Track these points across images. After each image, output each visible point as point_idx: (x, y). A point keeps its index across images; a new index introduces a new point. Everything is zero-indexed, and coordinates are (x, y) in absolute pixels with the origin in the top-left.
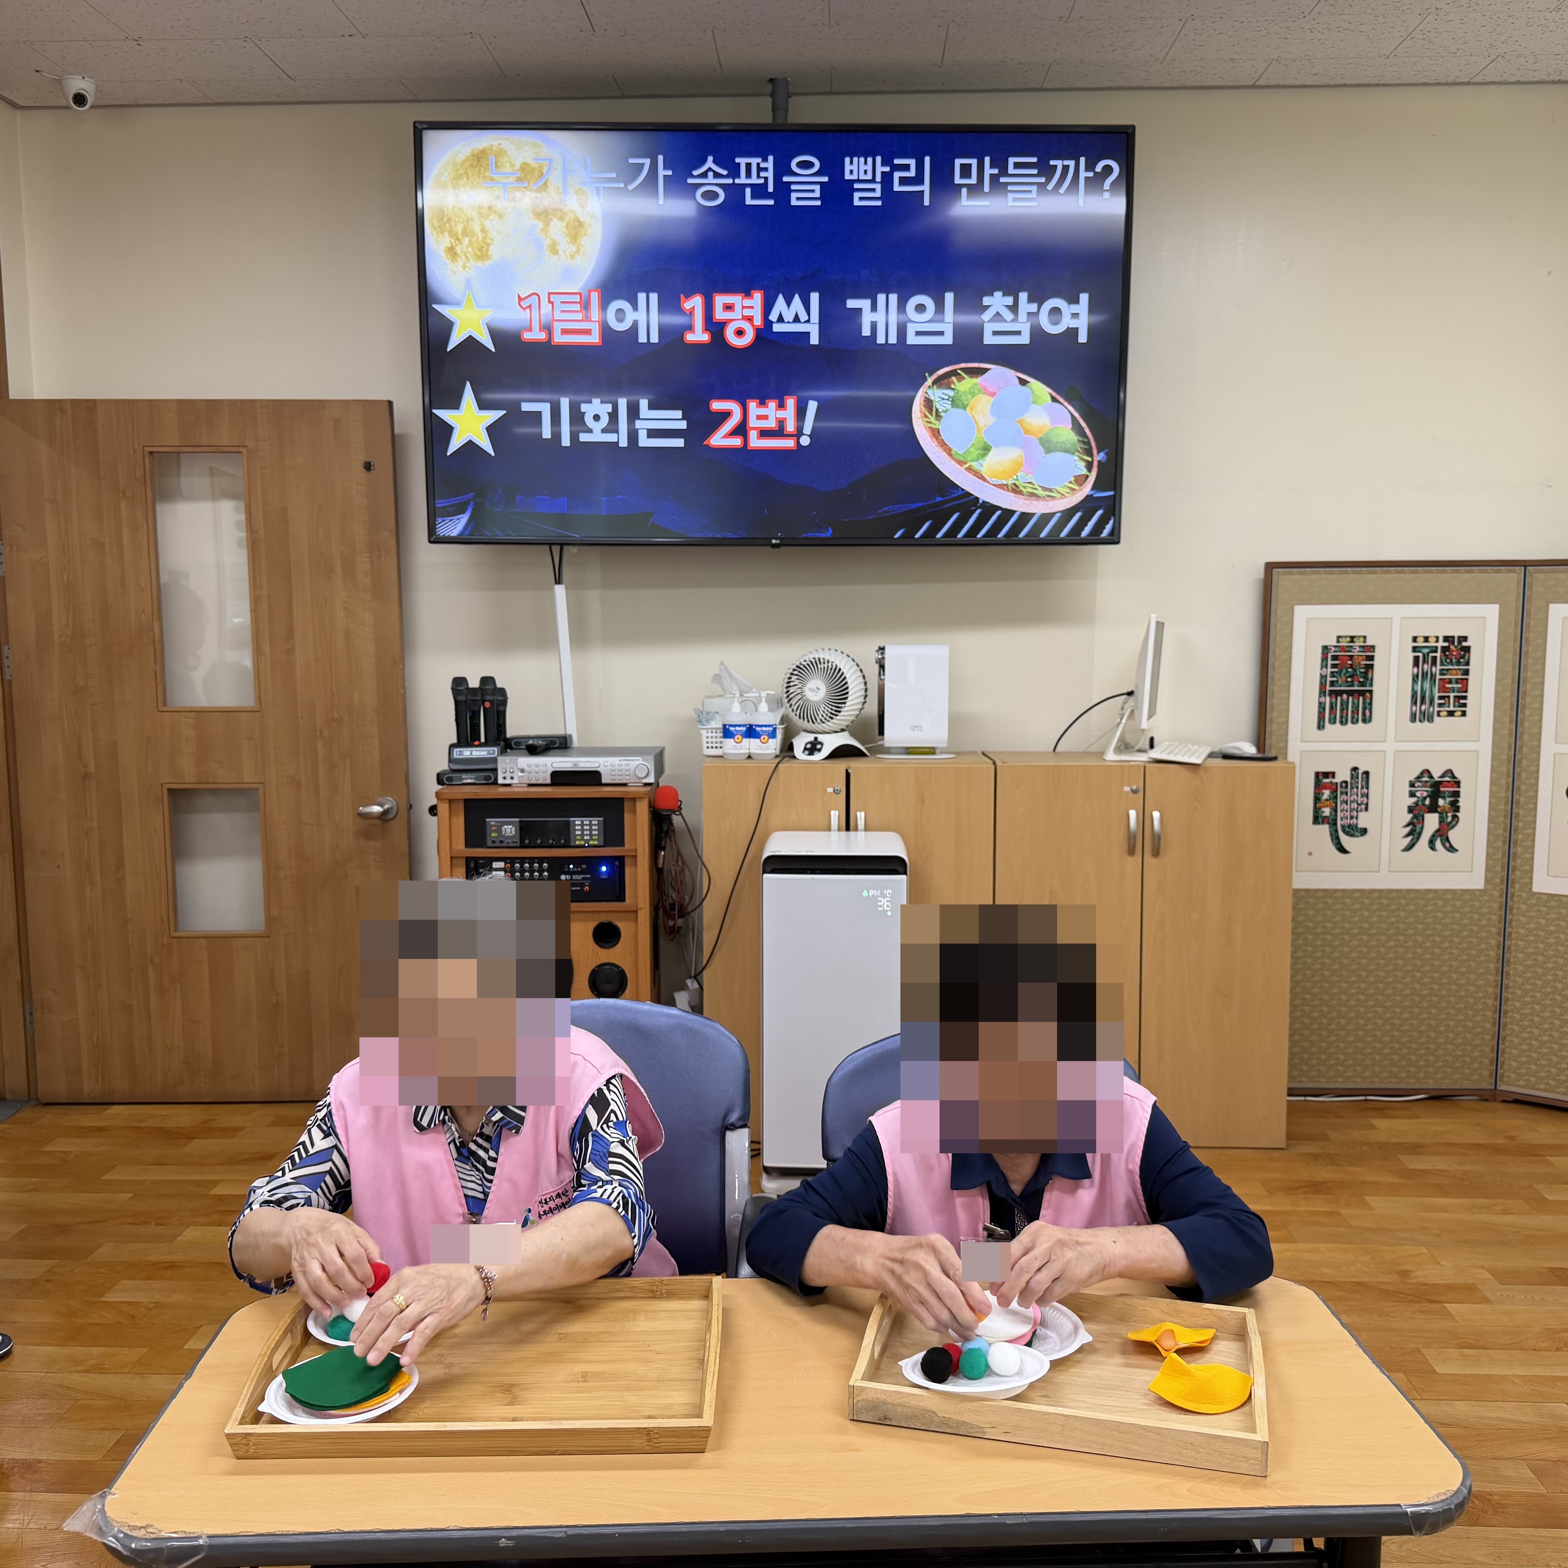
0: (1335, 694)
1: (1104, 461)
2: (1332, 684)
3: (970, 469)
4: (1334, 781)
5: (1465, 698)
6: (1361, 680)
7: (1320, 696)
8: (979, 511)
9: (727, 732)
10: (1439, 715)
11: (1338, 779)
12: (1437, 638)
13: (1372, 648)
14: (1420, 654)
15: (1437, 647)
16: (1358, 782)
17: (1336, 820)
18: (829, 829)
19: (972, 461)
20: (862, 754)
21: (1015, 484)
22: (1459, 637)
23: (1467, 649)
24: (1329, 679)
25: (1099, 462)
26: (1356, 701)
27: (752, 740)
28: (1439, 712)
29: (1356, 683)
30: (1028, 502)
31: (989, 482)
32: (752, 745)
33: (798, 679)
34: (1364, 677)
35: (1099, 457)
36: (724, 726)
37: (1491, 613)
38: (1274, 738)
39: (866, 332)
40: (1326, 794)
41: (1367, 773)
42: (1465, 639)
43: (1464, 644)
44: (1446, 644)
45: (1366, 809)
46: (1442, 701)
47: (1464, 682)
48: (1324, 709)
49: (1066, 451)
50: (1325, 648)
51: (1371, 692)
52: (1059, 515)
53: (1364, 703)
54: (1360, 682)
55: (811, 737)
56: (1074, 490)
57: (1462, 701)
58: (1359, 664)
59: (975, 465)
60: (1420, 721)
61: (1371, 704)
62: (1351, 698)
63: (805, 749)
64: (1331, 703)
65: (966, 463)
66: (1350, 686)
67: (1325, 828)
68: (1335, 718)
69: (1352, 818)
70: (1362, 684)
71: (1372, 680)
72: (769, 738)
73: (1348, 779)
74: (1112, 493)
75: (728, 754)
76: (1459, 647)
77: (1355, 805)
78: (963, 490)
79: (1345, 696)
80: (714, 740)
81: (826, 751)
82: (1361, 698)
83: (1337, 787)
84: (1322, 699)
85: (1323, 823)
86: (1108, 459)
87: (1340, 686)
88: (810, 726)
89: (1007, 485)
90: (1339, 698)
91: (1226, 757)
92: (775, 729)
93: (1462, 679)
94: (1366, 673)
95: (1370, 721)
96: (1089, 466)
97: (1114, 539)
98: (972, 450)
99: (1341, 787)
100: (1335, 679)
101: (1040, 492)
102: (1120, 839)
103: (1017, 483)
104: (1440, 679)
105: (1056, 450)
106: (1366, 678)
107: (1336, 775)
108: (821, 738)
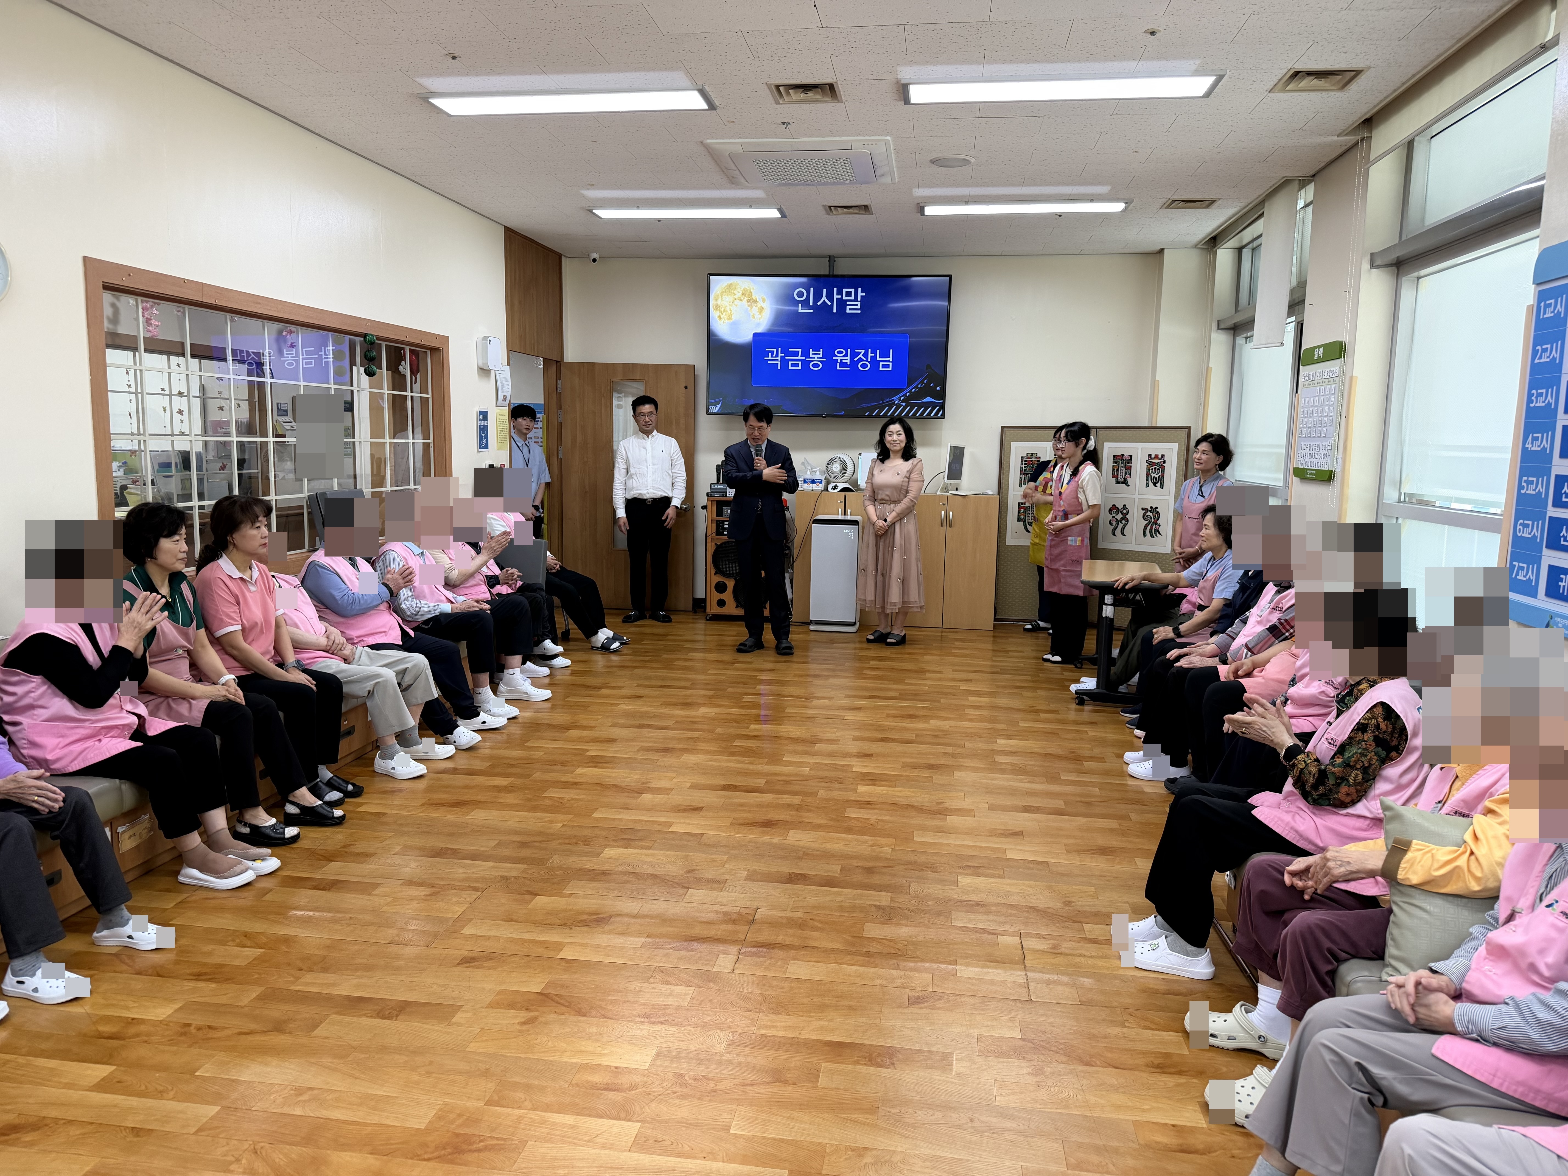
18: (839, 511)
20: (852, 491)
32: (814, 486)
33: (830, 464)
38: (1003, 490)
50: (1023, 457)
55: (834, 484)
63: (832, 488)
72: (821, 484)
74: (941, 401)
81: (839, 489)
86: (940, 389)
88: (834, 480)
91: (984, 495)
92: (821, 480)
97: (943, 416)
102: (939, 521)
108: (838, 484)
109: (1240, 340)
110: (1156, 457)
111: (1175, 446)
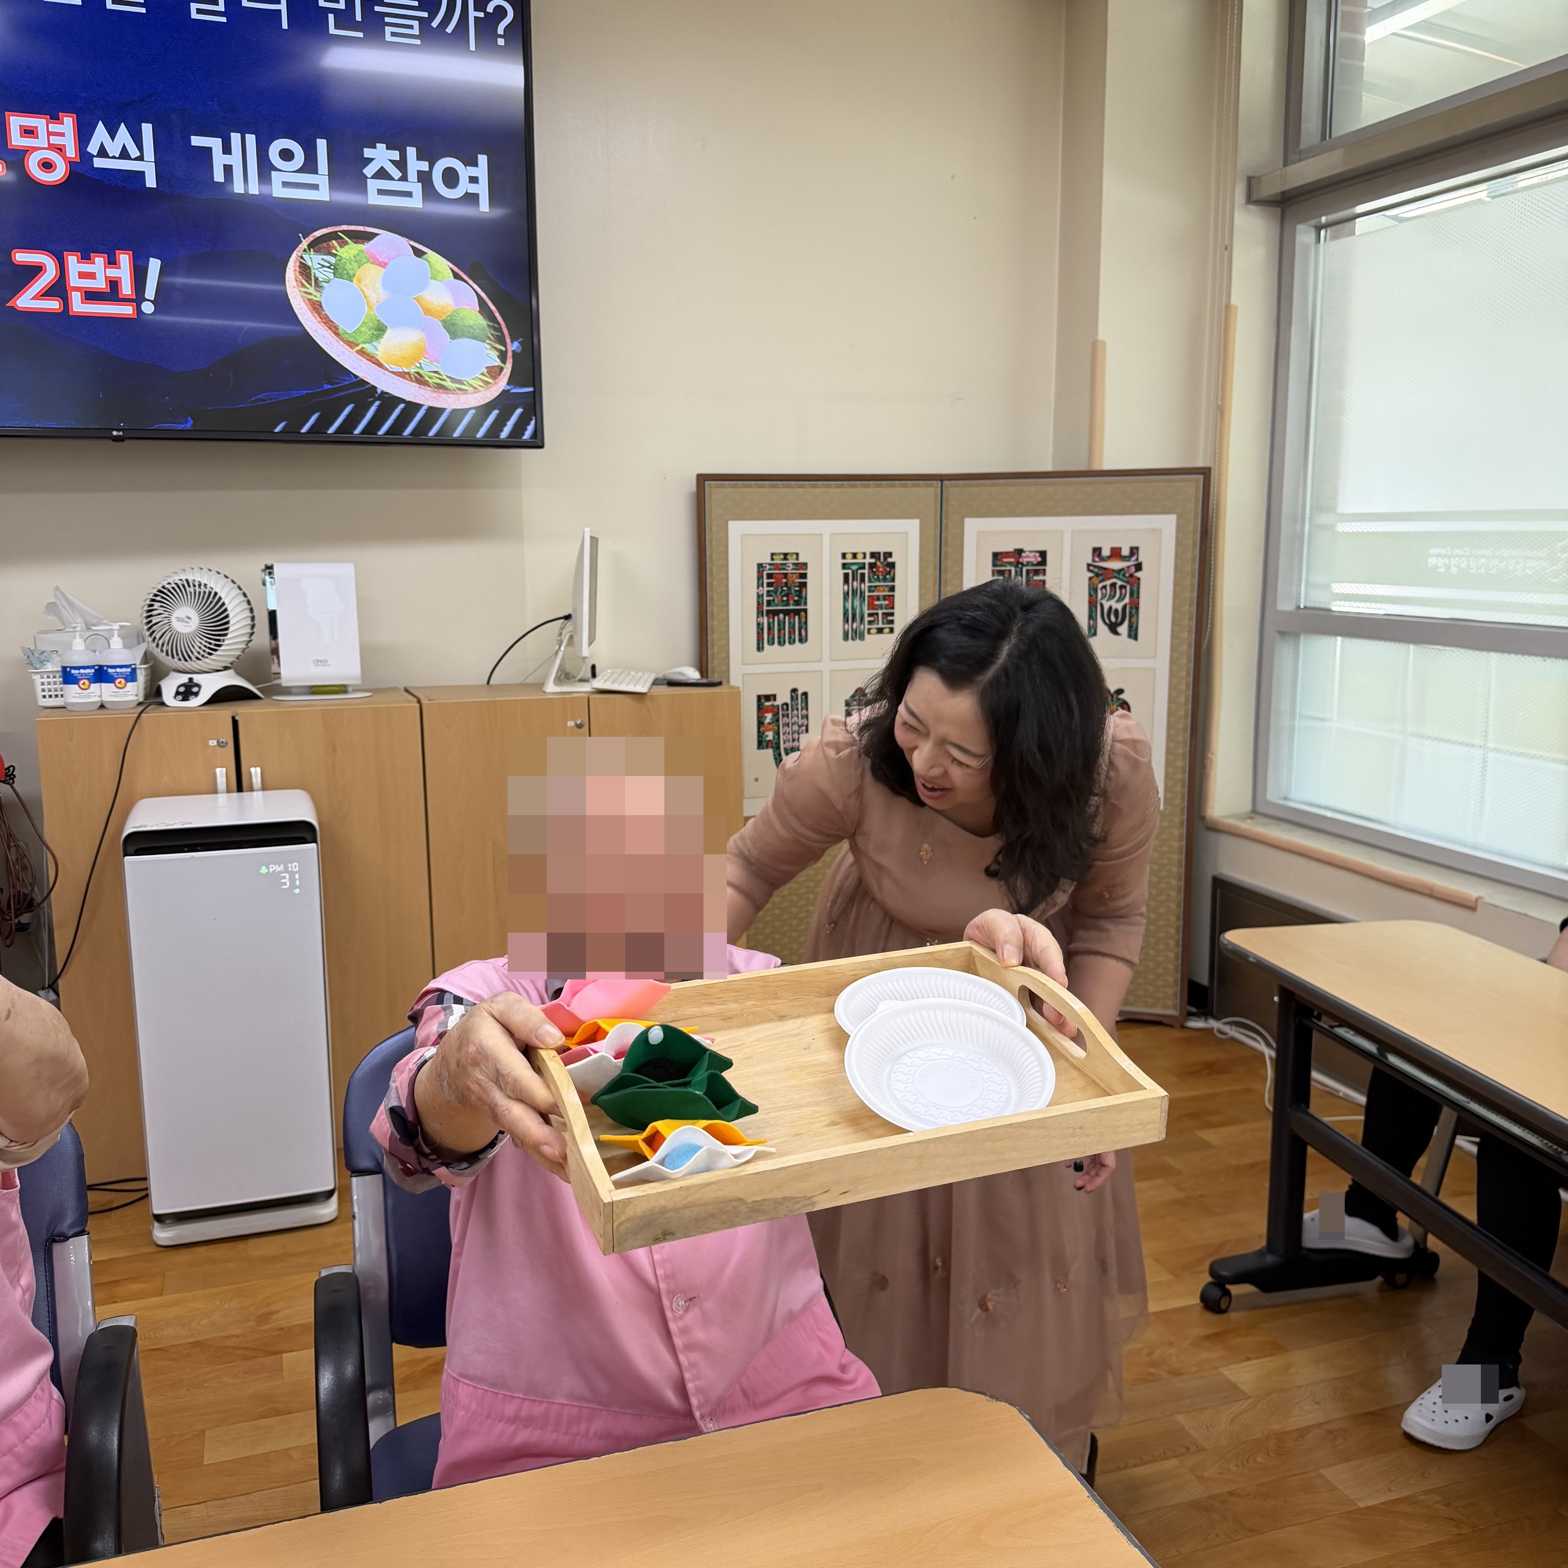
0: (772, 613)
1: (519, 351)
2: (769, 603)
3: (362, 352)
4: (776, 703)
5: (892, 614)
6: (796, 598)
7: (758, 617)
8: (377, 403)
9: (68, 676)
10: (869, 633)
11: (779, 702)
12: (865, 554)
13: (805, 565)
14: (850, 571)
15: (864, 564)
16: (797, 704)
17: (779, 743)
18: (215, 791)
19: (364, 343)
20: (255, 697)
21: (418, 373)
22: (885, 553)
23: (892, 565)
24: (766, 598)
25: (513, 351)
26: (792, 620)
27: (103, 684)
28: (869, 630)
29: (791, 602)
30: (435, 395)
31: (386, 369)
32: (105, 692)
33: (161, 606)
34: (796, 596)
35: (513, 346)
36: (64, 668)
37: (911, 528)
38: (716, 662)
39: (219, 176)
40: (769, 717)
41: (805, 694)
42: (890, 554)
43: (890, 560)
44: (873, 561)
45: (807, 731)
46: (872, 619)
47: (891, 599)
48: (762, 630)
49: (475, 338)
50: (760, 566)
51: (805, 611)
52: (473, 411)
53: (800, 623)
54: (795, 601)
55: (184, 679)
56: (488, 383)
57: (890, 618)
58: (794, 582)
59: (368, 348)
60: (853, 639)
61: (806, 623)
62: (787, 618)
63: (178, 693)
64: (769, 624)
65: (357, 345)
66: (786, 605)
67: (769, 752)
68: (773, 638)
69: (794, 740)
70: (797, 603)
71: (806, 599)
72: (127, 681)
73: (789, 701)
74: (531, 389)
75: (73, 704)
76: (885, 563)
77: (796, 728)
78: (356, 377)
79: (781, 616)
80: (52, 687)
81: (205, 695)
82: (797, 618)
83: (778, 709)
84: (760, 619)
85: (767, 747)
86: (523, 350)
87: (777, 605)
88: (182, 664)
89: (408, 373)
90: (776, 618)
91: (672, 683)
92: (134, 671)
93: (889, 596)
94: (800, 592)
95: (806, 640)
96: (503, 356)
97: (537, 442)
98: (363, 329)
99: (783, 709)
100: (771, 598)
101: (448, 384)
103: (421, 372)
104: (869, 596)
105: (463, 336)
106: (800, 596)
107: (778, 698)
108: (197, 678)
109: (1304, 235)
110: (1116, 553)
111: (1167, 524)
